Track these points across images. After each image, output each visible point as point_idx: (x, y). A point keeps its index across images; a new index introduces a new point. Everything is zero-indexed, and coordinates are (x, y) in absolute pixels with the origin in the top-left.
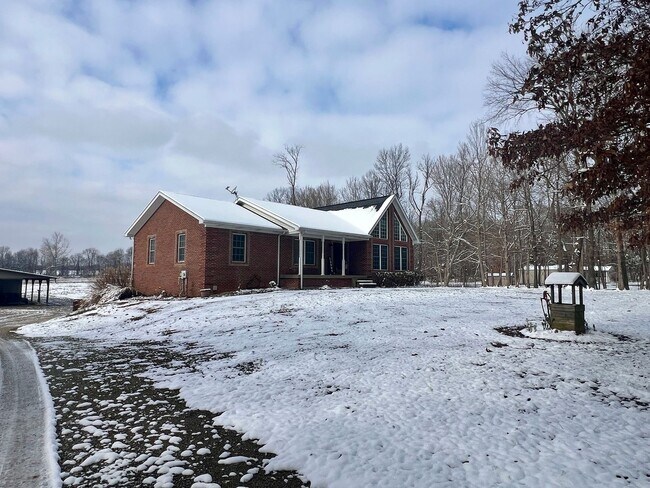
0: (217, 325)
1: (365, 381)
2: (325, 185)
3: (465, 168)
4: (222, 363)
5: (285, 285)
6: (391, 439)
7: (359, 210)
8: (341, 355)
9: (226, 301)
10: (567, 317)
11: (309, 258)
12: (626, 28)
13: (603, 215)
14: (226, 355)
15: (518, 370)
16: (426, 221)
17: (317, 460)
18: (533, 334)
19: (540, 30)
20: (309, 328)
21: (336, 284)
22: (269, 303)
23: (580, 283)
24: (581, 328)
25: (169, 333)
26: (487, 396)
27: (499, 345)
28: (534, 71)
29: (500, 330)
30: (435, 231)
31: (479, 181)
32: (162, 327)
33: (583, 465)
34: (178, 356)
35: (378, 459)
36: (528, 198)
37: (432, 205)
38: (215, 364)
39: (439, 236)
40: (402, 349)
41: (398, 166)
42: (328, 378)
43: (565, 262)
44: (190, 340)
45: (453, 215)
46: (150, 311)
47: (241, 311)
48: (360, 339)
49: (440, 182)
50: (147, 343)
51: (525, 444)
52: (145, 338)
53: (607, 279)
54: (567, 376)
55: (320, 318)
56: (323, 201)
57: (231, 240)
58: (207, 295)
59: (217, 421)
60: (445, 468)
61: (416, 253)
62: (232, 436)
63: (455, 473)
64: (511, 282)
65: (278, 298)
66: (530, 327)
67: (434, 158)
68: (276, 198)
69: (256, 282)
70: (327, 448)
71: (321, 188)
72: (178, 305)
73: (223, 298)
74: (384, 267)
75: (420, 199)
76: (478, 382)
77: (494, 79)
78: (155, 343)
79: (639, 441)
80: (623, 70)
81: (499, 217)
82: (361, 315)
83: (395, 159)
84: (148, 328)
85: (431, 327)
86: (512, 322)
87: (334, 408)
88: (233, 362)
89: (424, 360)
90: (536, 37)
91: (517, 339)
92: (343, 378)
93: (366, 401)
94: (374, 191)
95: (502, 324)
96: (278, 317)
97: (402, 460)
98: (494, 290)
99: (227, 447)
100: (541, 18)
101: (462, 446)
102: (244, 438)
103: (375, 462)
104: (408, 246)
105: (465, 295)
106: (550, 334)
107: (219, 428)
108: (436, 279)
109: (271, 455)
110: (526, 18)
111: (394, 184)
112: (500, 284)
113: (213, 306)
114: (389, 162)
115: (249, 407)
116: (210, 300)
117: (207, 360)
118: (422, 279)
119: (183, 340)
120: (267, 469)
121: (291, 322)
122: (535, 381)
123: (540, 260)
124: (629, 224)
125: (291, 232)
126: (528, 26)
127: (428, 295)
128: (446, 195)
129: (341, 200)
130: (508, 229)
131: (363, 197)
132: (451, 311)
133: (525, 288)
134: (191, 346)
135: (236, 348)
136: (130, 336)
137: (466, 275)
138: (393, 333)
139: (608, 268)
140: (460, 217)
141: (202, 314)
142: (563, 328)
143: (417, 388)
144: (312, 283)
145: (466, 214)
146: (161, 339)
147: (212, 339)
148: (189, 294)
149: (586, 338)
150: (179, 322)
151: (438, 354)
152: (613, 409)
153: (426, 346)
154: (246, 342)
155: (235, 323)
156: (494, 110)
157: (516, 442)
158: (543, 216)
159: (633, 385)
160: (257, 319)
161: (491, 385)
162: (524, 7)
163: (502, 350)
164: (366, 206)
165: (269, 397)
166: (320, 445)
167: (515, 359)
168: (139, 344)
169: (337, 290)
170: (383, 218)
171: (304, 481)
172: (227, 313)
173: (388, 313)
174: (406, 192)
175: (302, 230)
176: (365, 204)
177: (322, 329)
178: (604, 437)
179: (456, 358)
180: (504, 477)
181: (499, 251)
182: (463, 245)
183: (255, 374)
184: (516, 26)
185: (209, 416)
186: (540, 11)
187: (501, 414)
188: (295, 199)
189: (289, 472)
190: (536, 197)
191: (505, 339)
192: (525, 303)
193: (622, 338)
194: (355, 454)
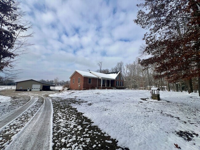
0: (85, 96)
1: (113, 108)
2: (107, 69)
3: (135, 66)
4: (85, 103)
5: (98, 88)
6: (117, 121)
7: (113, 74)
8: (108, 103)
9: (87, 91)
10: (156, 97)
11: (103, 83)
12: (166, 39)
13: (163, 76)
14: (86, 102)
15: (145, 108)
16: (127, 76)
17: (102, 124)
18: (148, 100)
19: (148, 39)
20: (103, 97)
21: (109, 88)
22: (95, 92)
23: (159, 90)
24: (159, 99)
25: (76, 97)
26: (138, 113)
27: (141, 102)
28: (147, 47)
29: (141, 99)
30: (129, 78)
31: (138, 69)
32: (75, 96)
33: (158, 129)
34: (77, 101)
35: (114, 125)
36: (148, 72)
37: (128, 73)
38: (84, 103)
39: (129, 79)
40: (121, 102)
41: (121, 66)
42: (105, 107)
43: (156, 85)
44: (80, 99)
45: (132, 75)
46: (73, 93)
47: (90, 93)
48: (112, 99)
49: (130, 69)
50: (72, 99)
51: (145, 124)
52: (71, 98)
53: (165, 89)
54: (155, 109)
55: (105, 95)
56: (106, 72)
57: (88, 79)
58: (83, 90)
59: (83, 115)
60: (128, 128)
61: (125, 83)
62: (86, 118)
63: (130, 129)
64: (145, 89)
65: (97, 91)
66: (148, 99)
67: (128, 64)
68: (97, 71)
69: (93, 88)
70: (104, 122)
71: (106, 70)
72: (78, 91)
73: (87, 90)
74: (118, 85)
75: (126, 72)
76: (136, 110)
77: (140, 49)
78: (73, 99)
79: (171, 124)
80: (166, 47)
81: (142, 76)
82: (113, 95)
83: (121, 64)
84: (72, 96)
85: (127, 98)
86: (144, 97)
87: (106, 114)
88: (87, 103)
89: (125, 105)
90: (147, 41)
91: (145, 101)
92: (108, 107)
93: (113, 113)
94: (116, 70)
95: (142, 98)
96: (97, 95)
97: (119, 125)
98: (141, 91)
99: (84, 120)
100: (149, 37)
101: (132, 123)
102: (88, 119)
103: (113, 125)
104: (123, 82)
105: (135, 91)
106: (152, 100)
107: (83, 116)
108: (129, 88)
109: (93, 123)
110: (146, 37)
111: (120, 69)
112: (142, 89)
113: (84, 92)
114: (119, 65)
115: (89, 112)
116: (84, 91)
117: (82, 102)
118: (126, 88)
119: (78, 98)
120: (92, 125)
121: (99, 96)
122: (148, 110)
123: (151, 84)
124: (169, 78)
125: (100, 78)
126: (146, 39)
127: (127, 91)
128: (131, 71)
129: (110, 72)
130: (144, 78)
131: (114, 71)
132: (131, 95)
133: (147, 90)
134: (80, 100)
135: (88, 100)
136: (69, 97)
137: (135, 87)
138: (119, 99)
139: (166, 87)
140: (134, 76)
141: (82, 93)
142: (155, 99)
143: (123, 110)
144: (104, 88)
145: (135, 75)
146: (74, 98)
147: (83, 99)
148: (80, 90)
149: (160, 101)
150: (78, 95)
151: (128, 104)
152: (165, 117)
153: (126, 102)
154: (90, 99)
155: (88, 95)
156: (140, 55)
157: (143, 123)
158: (151, 76)
159: (170, 112)
160: (93, 95)
161: (139, 110)
162: (145, 35)
163: (142, 103)
164: (115, 73)
165: (94, 111)
166: (103, 121)
167: (144, 105)
168: (70, 99)
169: (109, 90)
170: (118, 76)
171: (99, 128)
172: (87, 93)
173: (118, 95)
174: (123, 70)
175: (102, 78)
176: (114, 73)
177: (105, 97)
178: (163, 123)
179: (132, 104)
180: (140, 130)
181: (142, 83)
182: (134, 81)
183: (91, 106)
184: (144, 39)
185: (82, 114)
186: (148, 36)
187: (141, 117)
188: (101, 72)
189: (96, 126)
190: (150, 72)
191: (142, 101)
192: (147, 93)
193: (168, 102)
194: (110, 123)
